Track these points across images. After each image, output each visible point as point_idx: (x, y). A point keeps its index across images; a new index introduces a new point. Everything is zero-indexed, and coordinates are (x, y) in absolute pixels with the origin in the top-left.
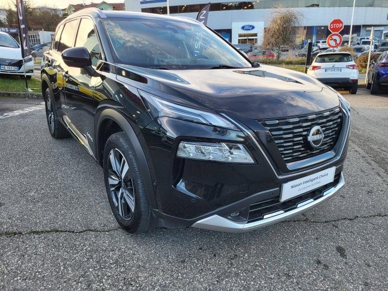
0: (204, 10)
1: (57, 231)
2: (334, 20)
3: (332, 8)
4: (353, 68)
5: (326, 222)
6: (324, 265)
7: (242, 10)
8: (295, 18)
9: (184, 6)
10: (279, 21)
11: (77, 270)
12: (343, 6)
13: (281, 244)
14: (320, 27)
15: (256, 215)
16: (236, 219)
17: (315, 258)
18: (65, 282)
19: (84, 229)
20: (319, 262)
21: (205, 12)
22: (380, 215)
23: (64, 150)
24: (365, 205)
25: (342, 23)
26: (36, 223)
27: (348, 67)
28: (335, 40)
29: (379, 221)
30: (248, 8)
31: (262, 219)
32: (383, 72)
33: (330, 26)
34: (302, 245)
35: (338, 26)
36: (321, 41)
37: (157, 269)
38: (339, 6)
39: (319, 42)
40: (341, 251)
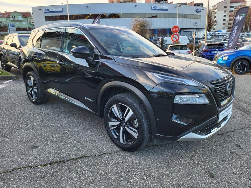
0: (97, 19)
1: (85, 157)
2: (174, 26)
3: (164, 19)
4: (190, 53)
5: (223, 134)
6: (236, 154)
7: (112, 18)
8: (147, 24)
9: (74, 15)
10: (138, 26)
11: (115, 174)
12: (170, 18)
13: (210, 147)
14: (159, 29)
15: (208, 131)
16: (200, 134)
17: (229, 151)
18: (113, 181)
19: (101, 153)
20: (232, 153)
21: (97, 20)
22: (245, 128)
23: (49, 111)
24: (236, 124)
25: (178, 27)
26: (69, 155)
27: (187, 53)
28: (176, 38)
29: (246, 130)
30: (116, 18)
31: (211, 132)
32: (204, 55)
33: (172, 30)
34: (220, 146)
35: (176, 29)
36: (160, 38)
37: (158, 167)
38: (168, 18)
39: (159, 38)
40: (238, 146)
